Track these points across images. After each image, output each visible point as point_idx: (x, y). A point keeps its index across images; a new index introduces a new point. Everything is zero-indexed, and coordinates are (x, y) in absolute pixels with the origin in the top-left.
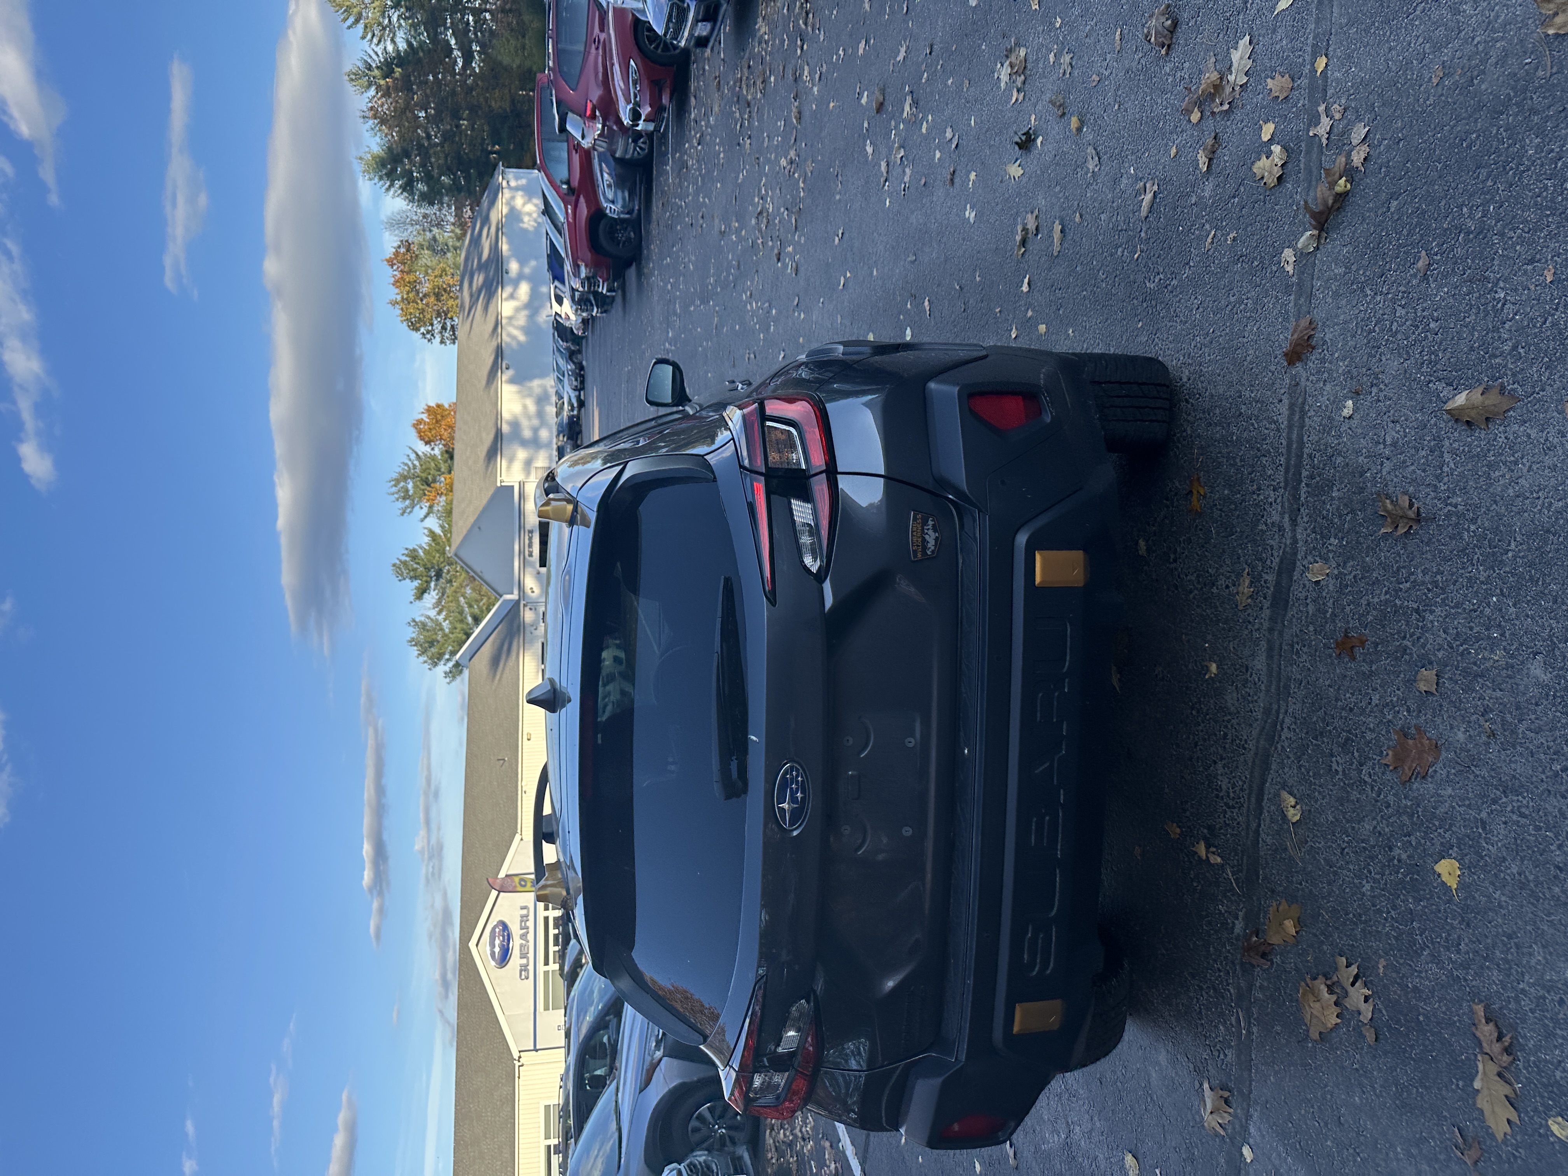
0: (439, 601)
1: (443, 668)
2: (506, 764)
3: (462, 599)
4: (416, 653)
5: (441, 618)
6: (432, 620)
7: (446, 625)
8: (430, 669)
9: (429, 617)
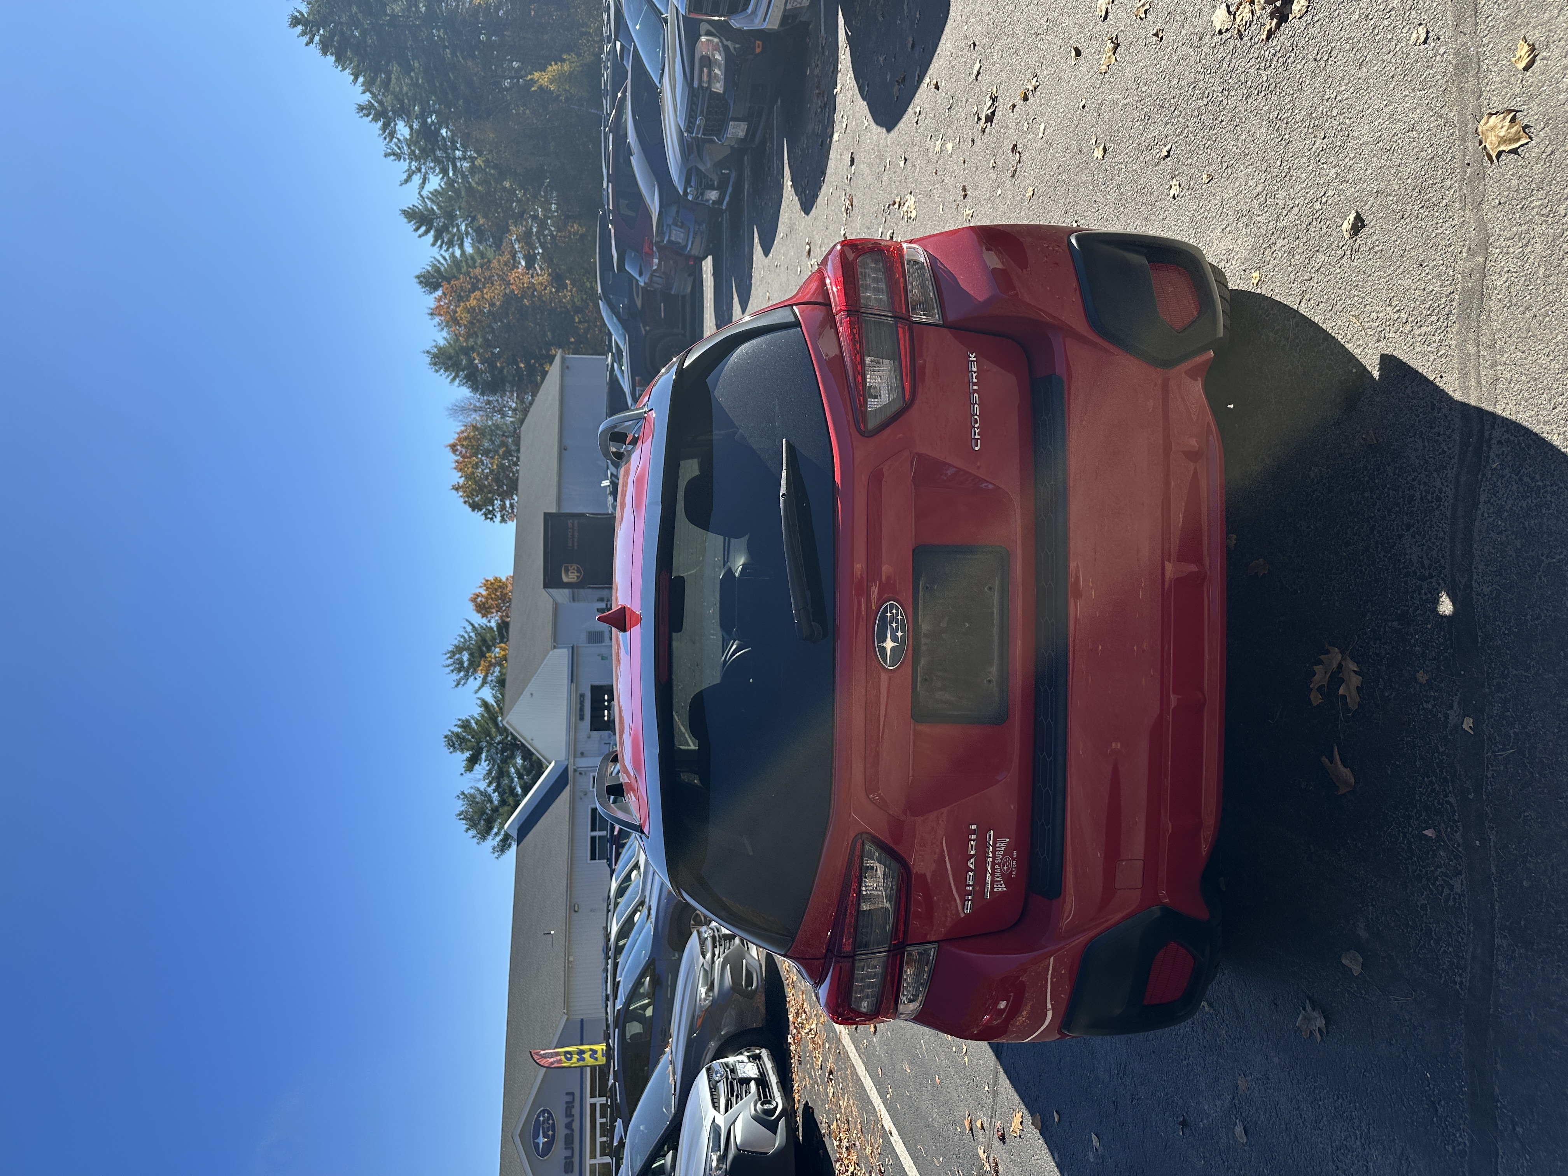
0: (490, 772)
1: (493, 841)
4: (465, 827)
5: (490, 790)
6: (481, 792)
7: (495, 797)
8: (478, 843)
9: (478, 790)
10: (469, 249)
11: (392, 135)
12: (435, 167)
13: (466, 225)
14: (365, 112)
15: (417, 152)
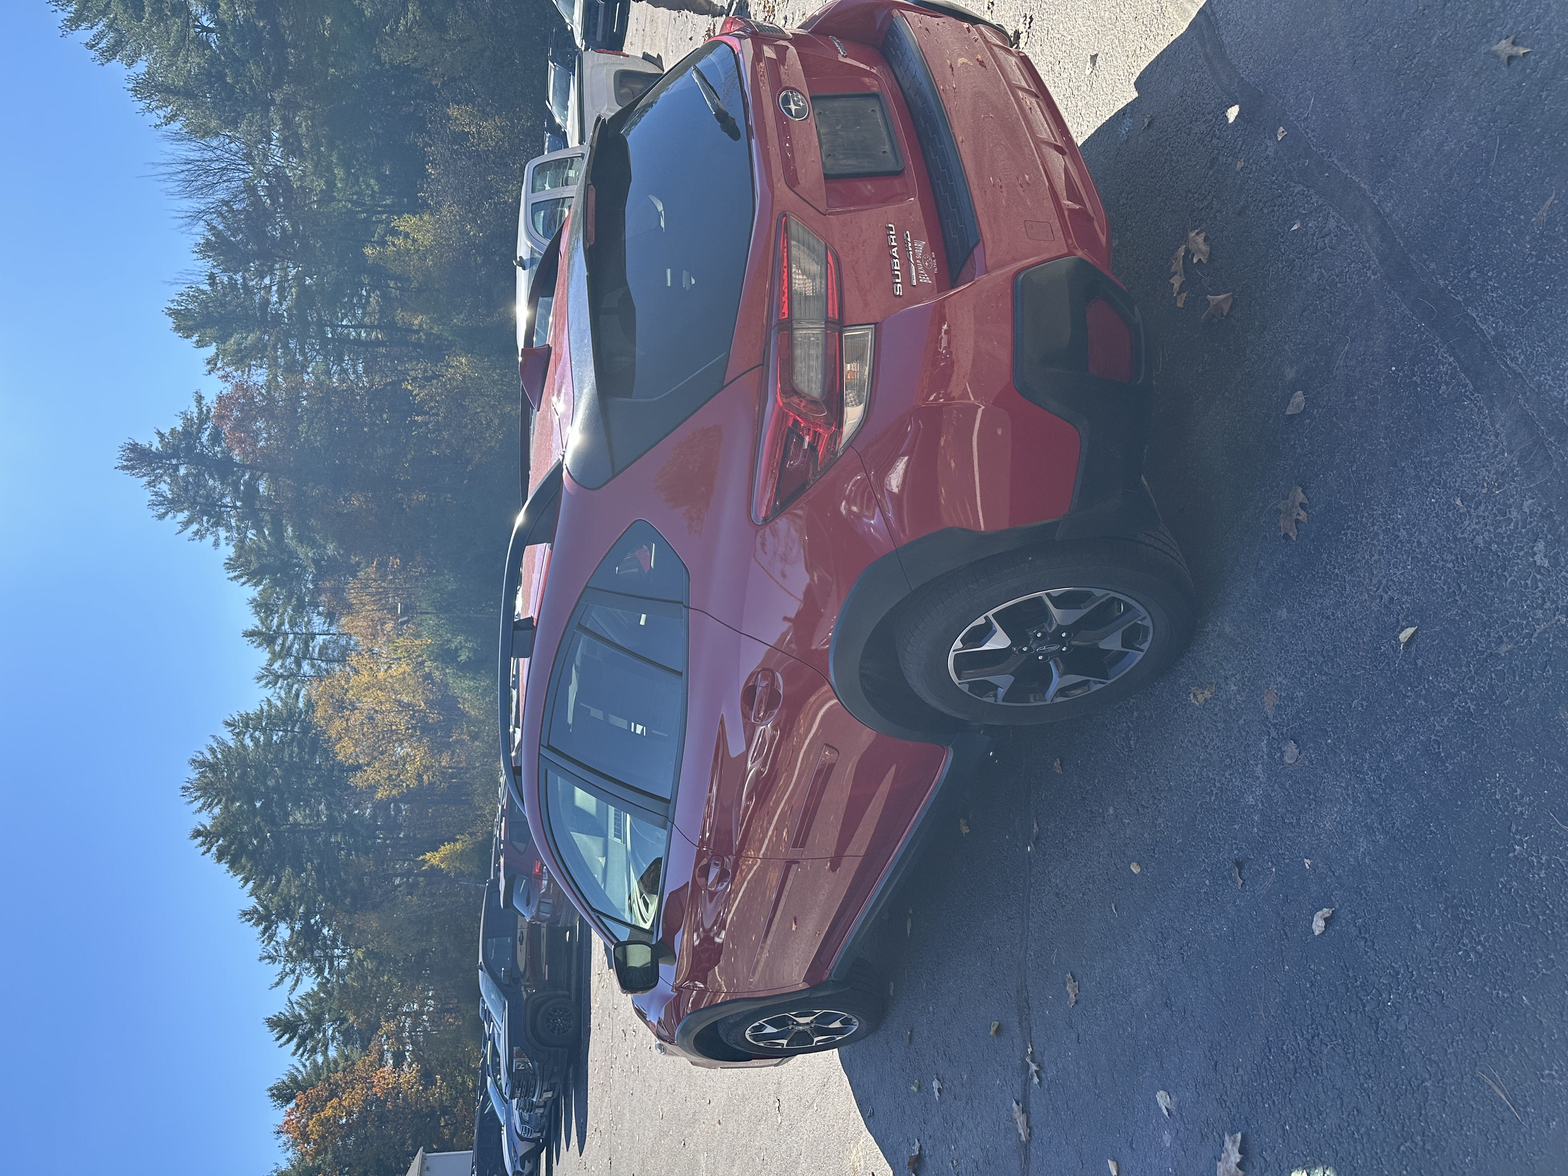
10: (332, 1053)
11: (271, 938)
12: (310, 967)
13: (334, 1029)
14: (248, 917)
15: (294, 953)
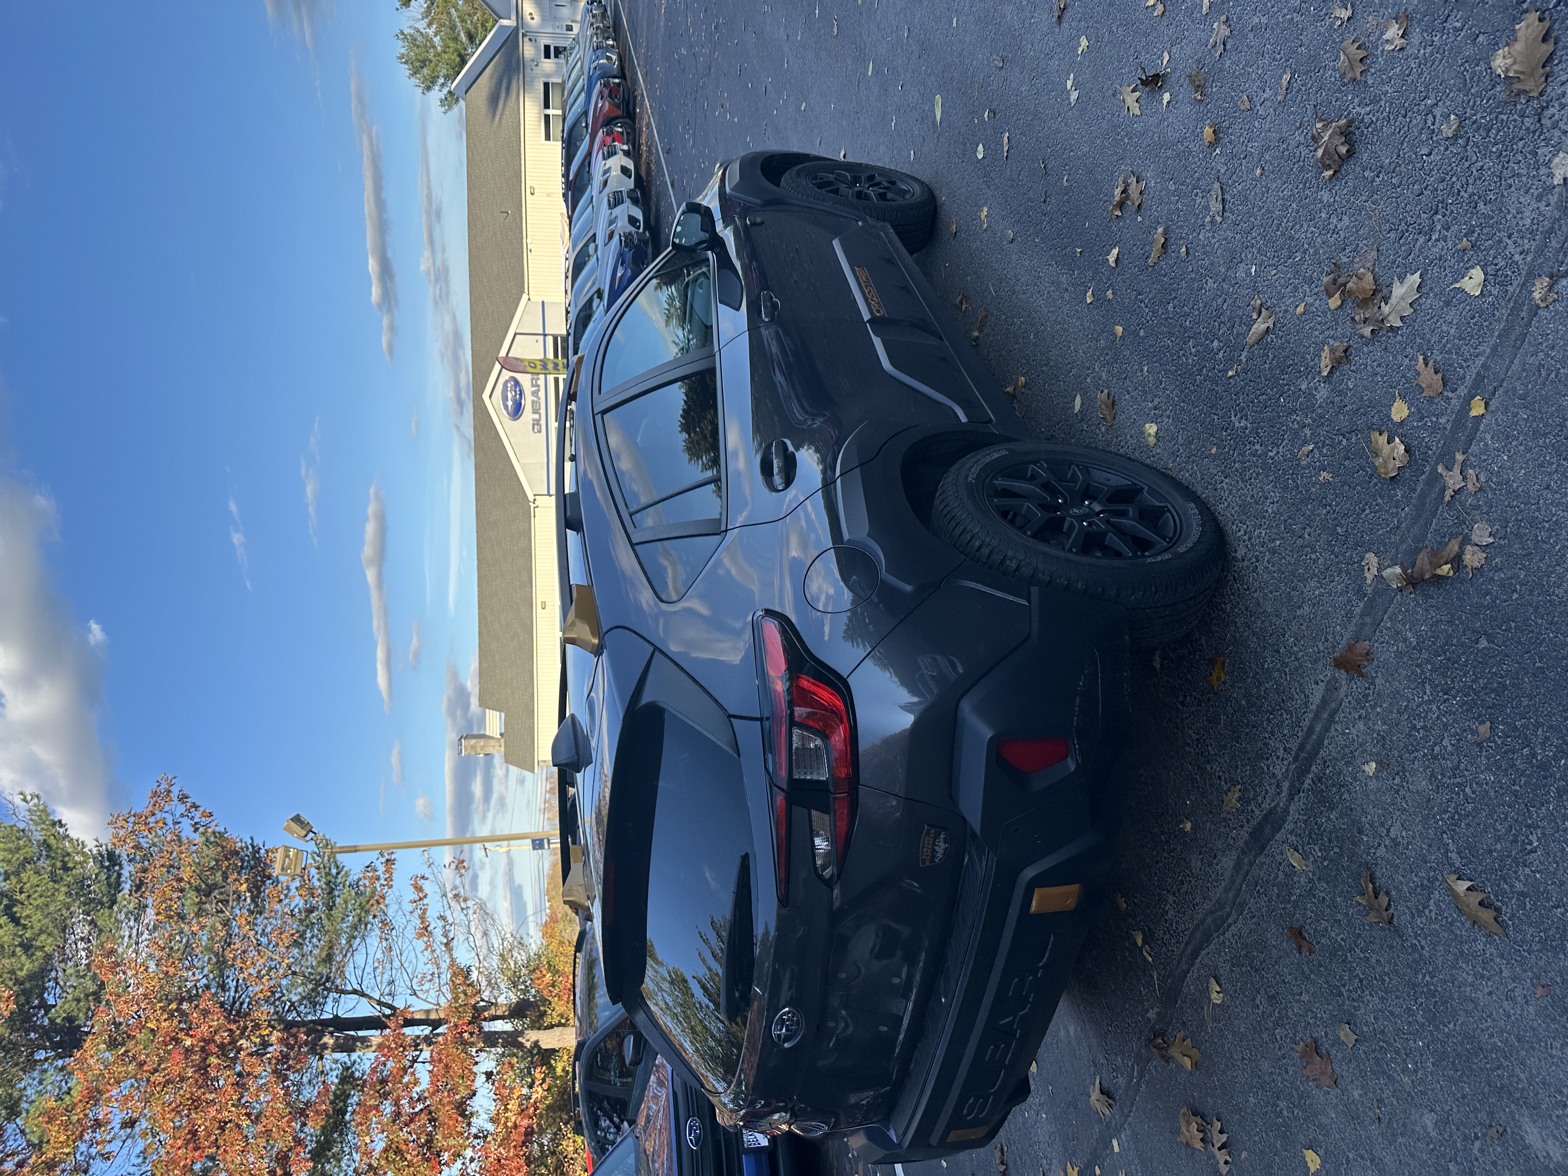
0: (429, 10)
1: (437, 94)
2: (510, 217)
3: (453, 11)
4: (408, 73)
5: (431, 32)
6: (421, 33)
7: (437, 40)
8: (423, 93)
9: (418, 31)
